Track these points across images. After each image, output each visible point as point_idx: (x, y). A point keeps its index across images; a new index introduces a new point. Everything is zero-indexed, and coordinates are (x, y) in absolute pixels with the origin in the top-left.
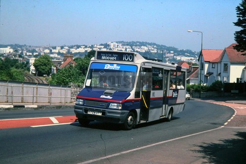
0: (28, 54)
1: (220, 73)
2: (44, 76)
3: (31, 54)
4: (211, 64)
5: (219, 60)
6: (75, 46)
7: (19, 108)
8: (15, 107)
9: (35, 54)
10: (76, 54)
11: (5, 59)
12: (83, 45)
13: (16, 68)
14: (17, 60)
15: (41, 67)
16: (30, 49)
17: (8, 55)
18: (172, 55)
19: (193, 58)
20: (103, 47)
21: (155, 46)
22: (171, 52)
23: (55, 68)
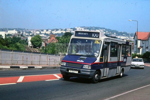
0: (26, 34)
1: (148, 47)
2: (37, 48)
3: (28, 34)
4: (142, 41)
5: (147, 39)
6: (55, 29)
7: (31, 68)
8: (29, 67)
9: (30, 34)
10: (56, 34)
11: (13, 38)
12: (60, 29)
13: (20, 43)
14: (20, 38)
15: (35, 42)
16: (28, 31)
17: (14, 35)
18: (115, 35)
19: (128, 37)
20: (72, 30)
21: (104, 30)
22: (114, 33)
23: (44, 43)
